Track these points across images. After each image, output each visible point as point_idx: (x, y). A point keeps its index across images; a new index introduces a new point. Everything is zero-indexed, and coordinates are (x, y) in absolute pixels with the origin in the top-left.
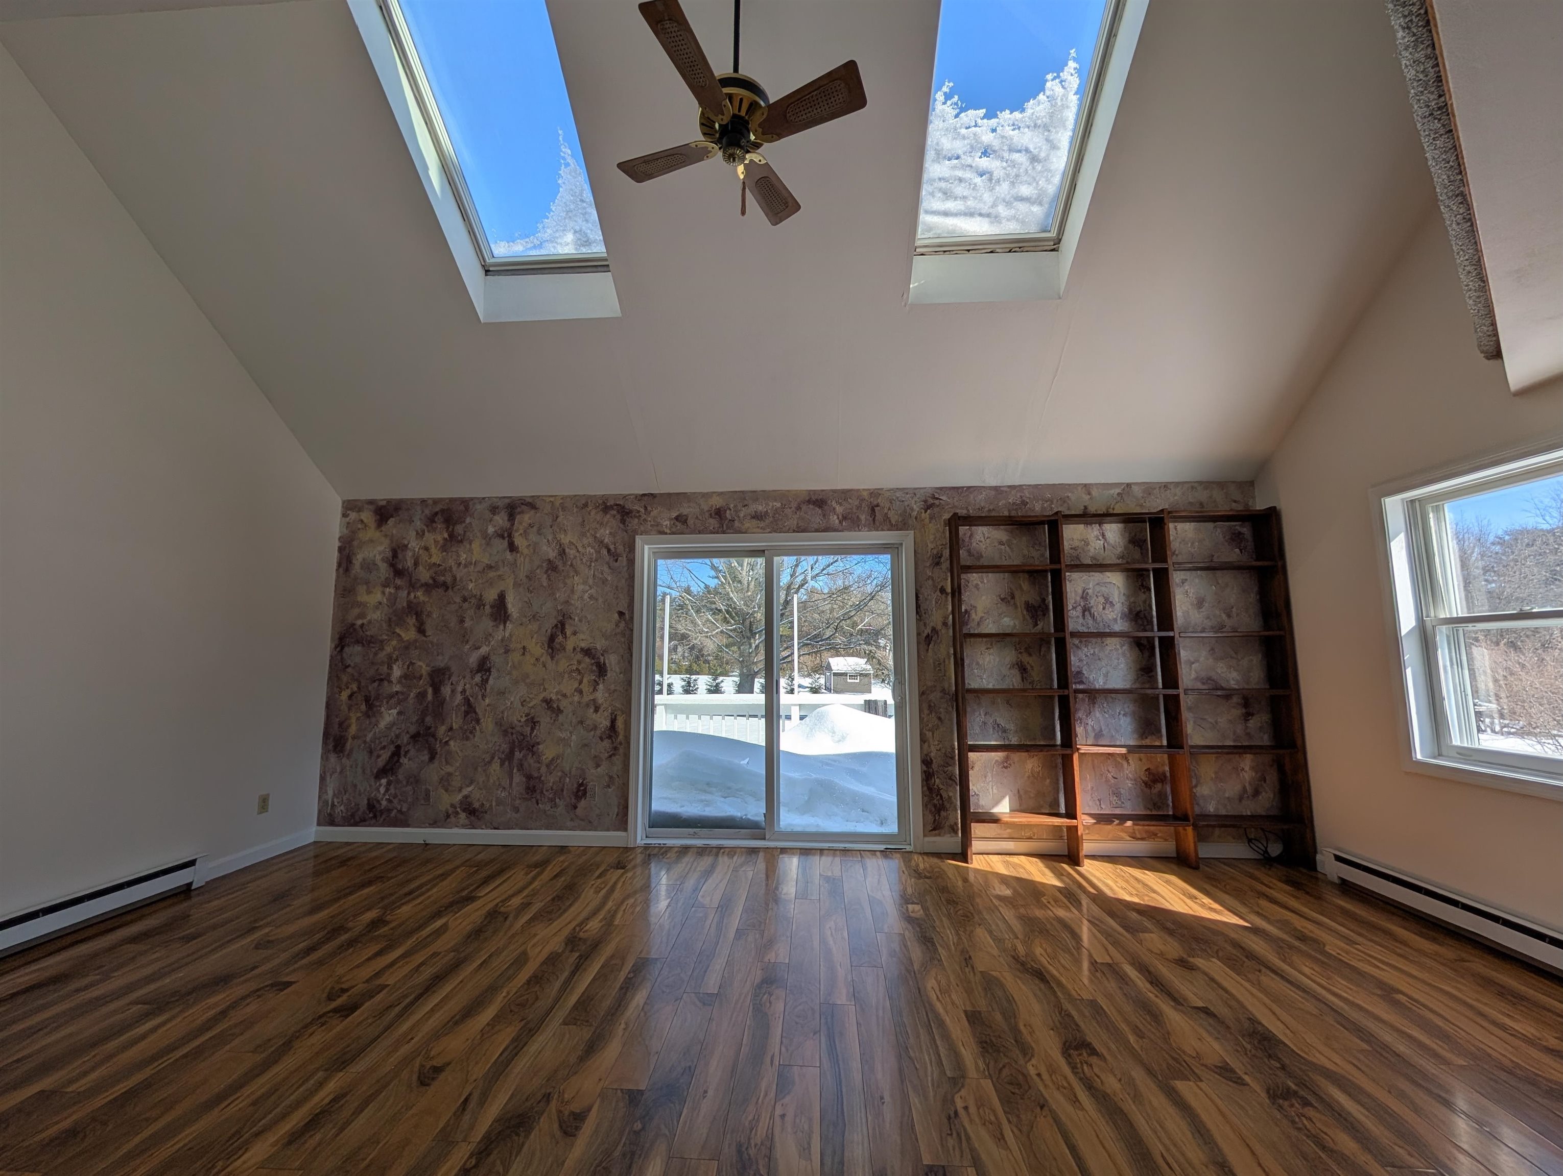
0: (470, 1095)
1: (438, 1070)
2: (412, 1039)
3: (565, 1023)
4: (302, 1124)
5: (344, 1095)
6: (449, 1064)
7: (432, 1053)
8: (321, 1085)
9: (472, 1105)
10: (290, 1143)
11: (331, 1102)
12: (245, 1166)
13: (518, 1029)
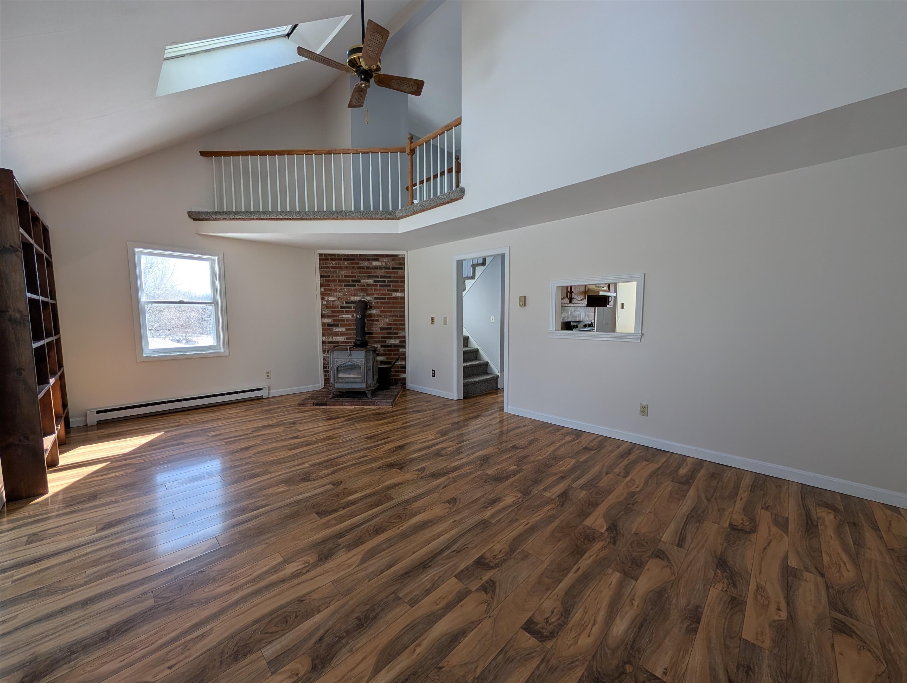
0: (442, 489)
1: (449, 502)
2: (453, 522)
3: (393, 499)
4: (497, 503)
5: (483, 507)
6: (444, 502)
7: (448, 510)
8: (493, 516)
9: (443, 486)
10: (500, 498)
11: (488, 507)
12: (512, 497)
13: (411, 505)
